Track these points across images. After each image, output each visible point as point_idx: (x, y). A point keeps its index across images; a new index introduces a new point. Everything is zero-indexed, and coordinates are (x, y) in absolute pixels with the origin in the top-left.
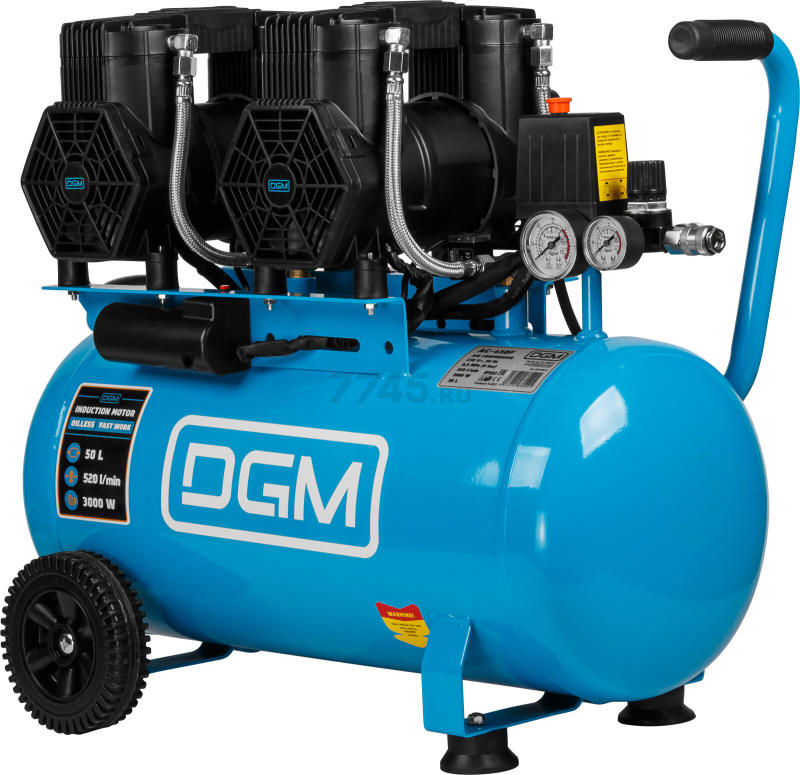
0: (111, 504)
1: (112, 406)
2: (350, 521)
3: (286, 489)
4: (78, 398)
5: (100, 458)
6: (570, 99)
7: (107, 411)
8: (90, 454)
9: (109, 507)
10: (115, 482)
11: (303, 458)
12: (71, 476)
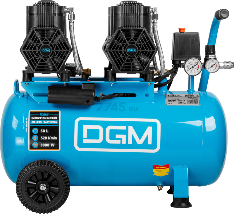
0: (53, 145)
1: (47, 117)
2: (150, 142)
3: (125, 136)
4: (30, 115)
5: (47, 132)
6: (185, 29)
7: (45, 118)
8: (43, 131)
9: (52, 146)
10: (55, 138)
11: (129, 127)
12: (35, 138)
